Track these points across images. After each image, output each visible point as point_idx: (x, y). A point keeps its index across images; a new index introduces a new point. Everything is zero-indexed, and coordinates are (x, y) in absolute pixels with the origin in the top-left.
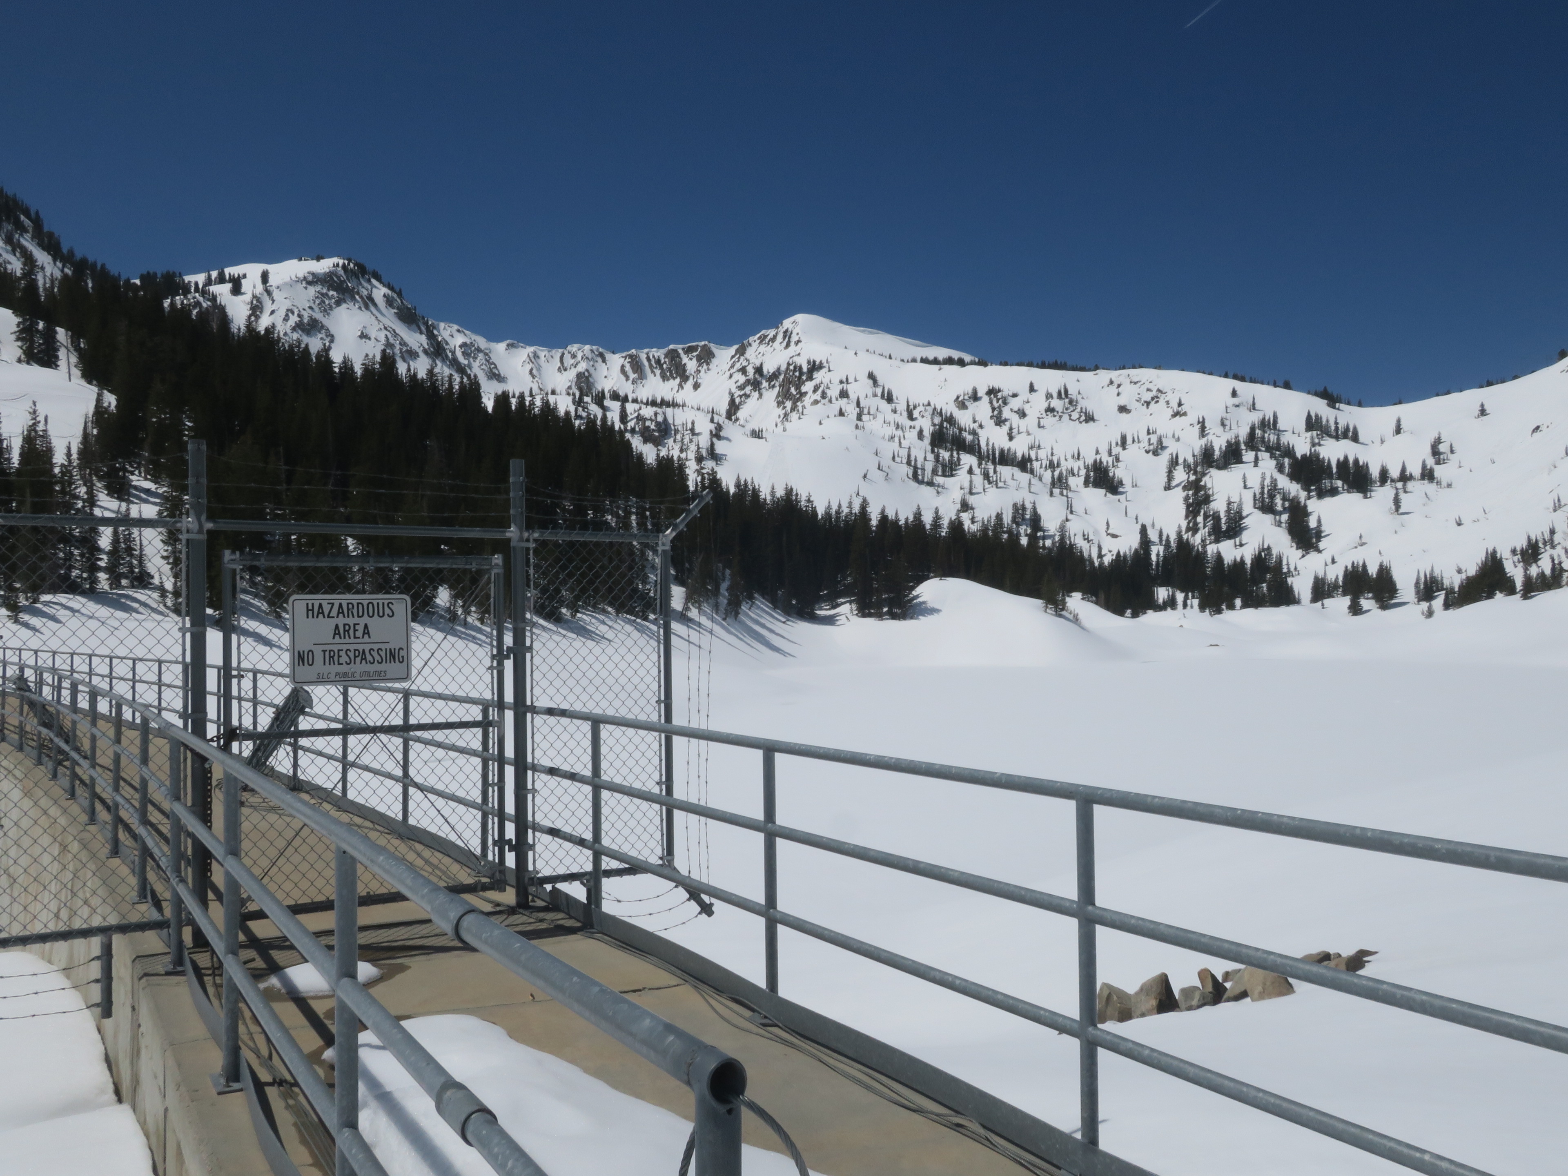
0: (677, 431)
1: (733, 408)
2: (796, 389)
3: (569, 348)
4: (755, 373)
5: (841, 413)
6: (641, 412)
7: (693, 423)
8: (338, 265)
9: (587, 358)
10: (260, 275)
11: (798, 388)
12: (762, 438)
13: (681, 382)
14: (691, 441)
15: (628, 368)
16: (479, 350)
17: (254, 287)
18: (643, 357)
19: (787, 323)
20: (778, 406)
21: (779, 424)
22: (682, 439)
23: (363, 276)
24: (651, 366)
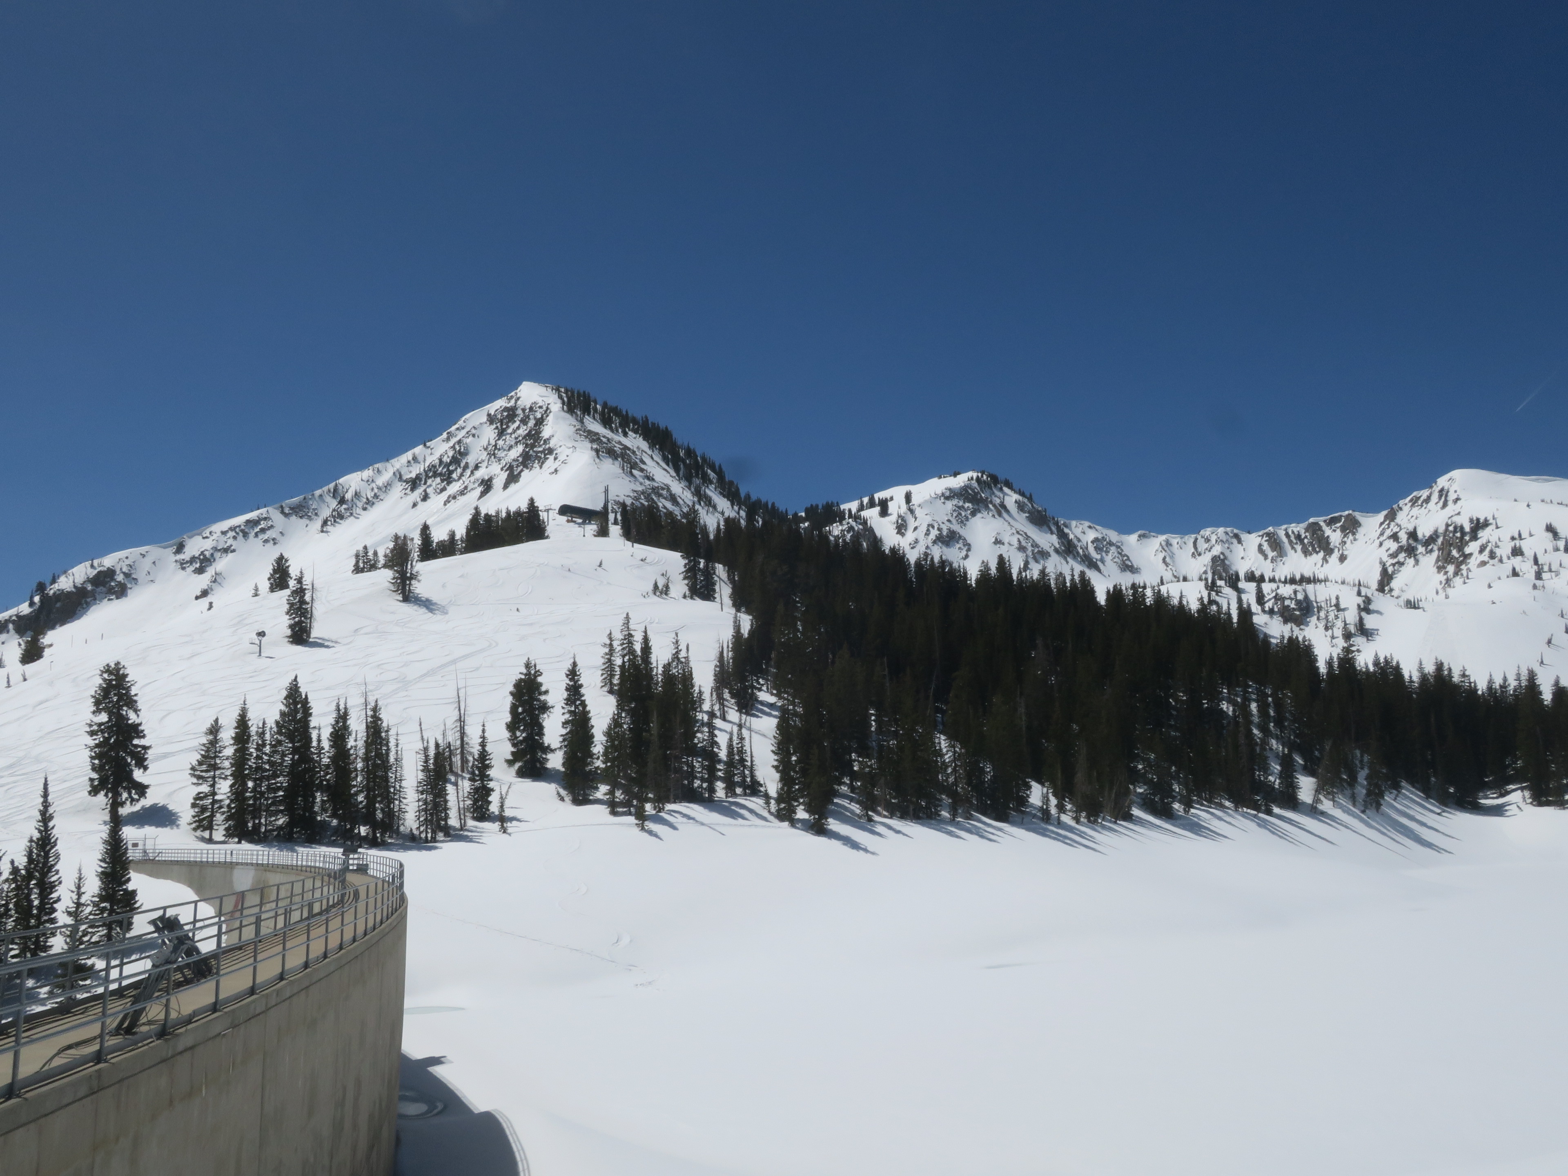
0: (1320, 609)
1: (1386, 579)
2: (1459, 551)
3: (1202, 532)
4: (1408, 539)
5: (1515, 573)
6: (1278, 591)
7: (1337, 598)
8: (972, 478)
9: (1222, 541)
10: (903, 496)
11: (1460, 549)
12: (1419, 608)
13: (1325, 556)
14: (1337, 617)
15: (1266, 547)
16: (1111, 544)
17: (899, 508)
18: (1281, 533)
19: (1442, 482)
20: (1439, 572)
21: (1440, 591)
22: (1327, 616)
23: (995, 486)
24: (1290, 542)
